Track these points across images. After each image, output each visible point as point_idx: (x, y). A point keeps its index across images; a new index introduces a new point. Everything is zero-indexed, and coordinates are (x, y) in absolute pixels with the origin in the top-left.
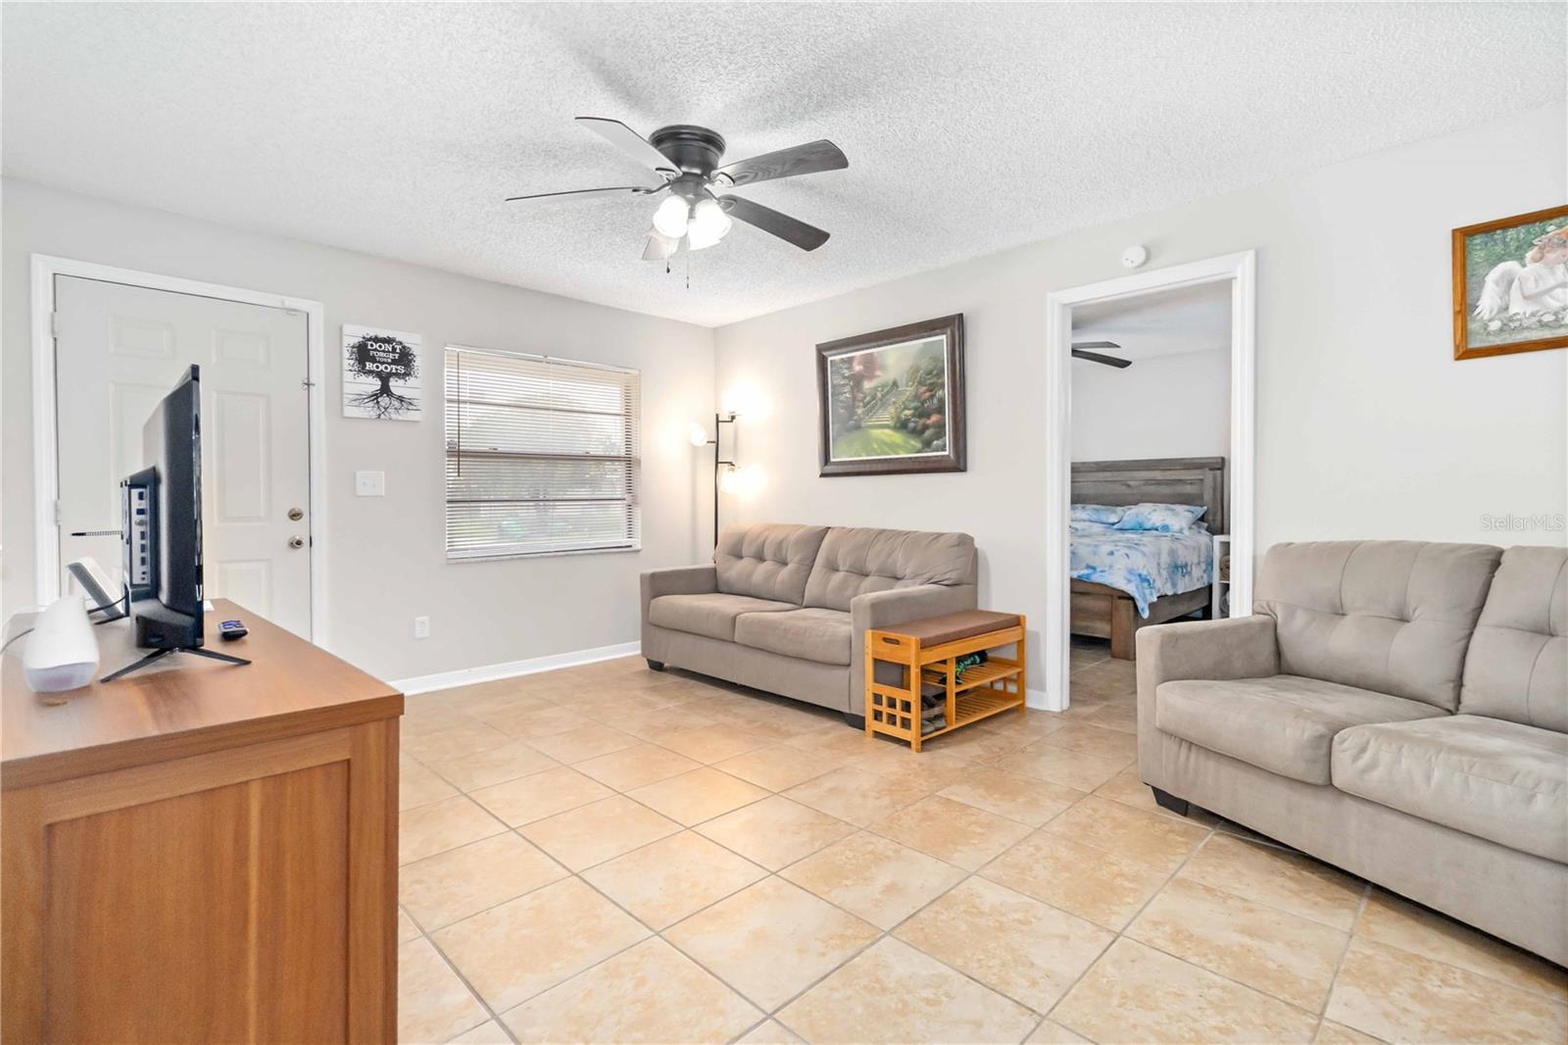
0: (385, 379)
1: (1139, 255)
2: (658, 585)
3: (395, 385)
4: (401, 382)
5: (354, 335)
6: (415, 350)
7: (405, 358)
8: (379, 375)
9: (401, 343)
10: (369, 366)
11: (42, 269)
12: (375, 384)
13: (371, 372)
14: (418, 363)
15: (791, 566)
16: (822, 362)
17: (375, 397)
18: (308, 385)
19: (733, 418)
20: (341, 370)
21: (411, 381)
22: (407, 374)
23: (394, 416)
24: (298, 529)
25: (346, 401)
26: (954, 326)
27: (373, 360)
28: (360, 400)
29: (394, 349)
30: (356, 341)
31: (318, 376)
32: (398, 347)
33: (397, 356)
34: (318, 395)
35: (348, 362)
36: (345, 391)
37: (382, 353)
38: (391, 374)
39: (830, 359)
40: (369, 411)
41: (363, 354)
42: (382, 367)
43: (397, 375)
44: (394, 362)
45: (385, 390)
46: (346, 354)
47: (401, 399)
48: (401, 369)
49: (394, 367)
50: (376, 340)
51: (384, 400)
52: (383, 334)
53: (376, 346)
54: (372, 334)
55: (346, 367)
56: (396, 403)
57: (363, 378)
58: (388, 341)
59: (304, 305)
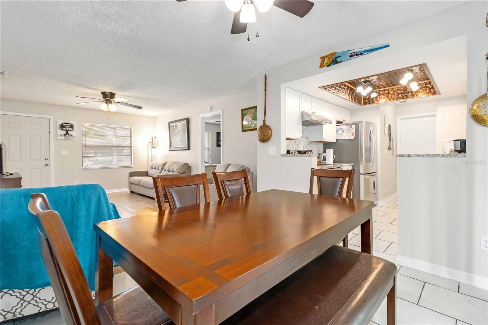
0: (67, 131)
1: (209, 109)
2: (132, 174)
3: (70, 132)
4: (71, 132)
5: (60, 122)
6: (74, 125)
7: (72, 127)
8: (66, 130)
9: (71, 124)
10: (63, 129)
12: (65, 132)
13: (64, 130)
14: (75, 128)
15: (159, 170)
16: (169, 125)
17: (65, 135)
18: (50, 133)
19: (155, 137)
20: (57, 130)
21: (73, 131)
22: (72, 130)
23: (69, 139)
24: (46, 162)
25: (58, 136)
26: (188, 120)
27: (64, 127)
28: (61, 136)
29: (69, 125)
30: (60, 124)
31: (52, 131)
32: (70, 125)
33: (70, 126)
34: (52, 135)
35: (59, 128)
36: (58, 134)
37: (67, 126)
38: (69, 130)
39: (171, 125)
40: (63, 138)
41: (62, 126)
42: (66, 129)
43: (70, 130)
44: (69, 128)
45: (67, 133)
46: (58, 126)
47: (71, 135)
48: (71, 129)
49: (69, 129)
50: (65, 123)
51: (67, 136)
53: (65, 124)
54: (64, 122)
55: (58, 129)
56: (70, 136)
57: (62, 131)
58: (68, 123)
59: (48, 117)
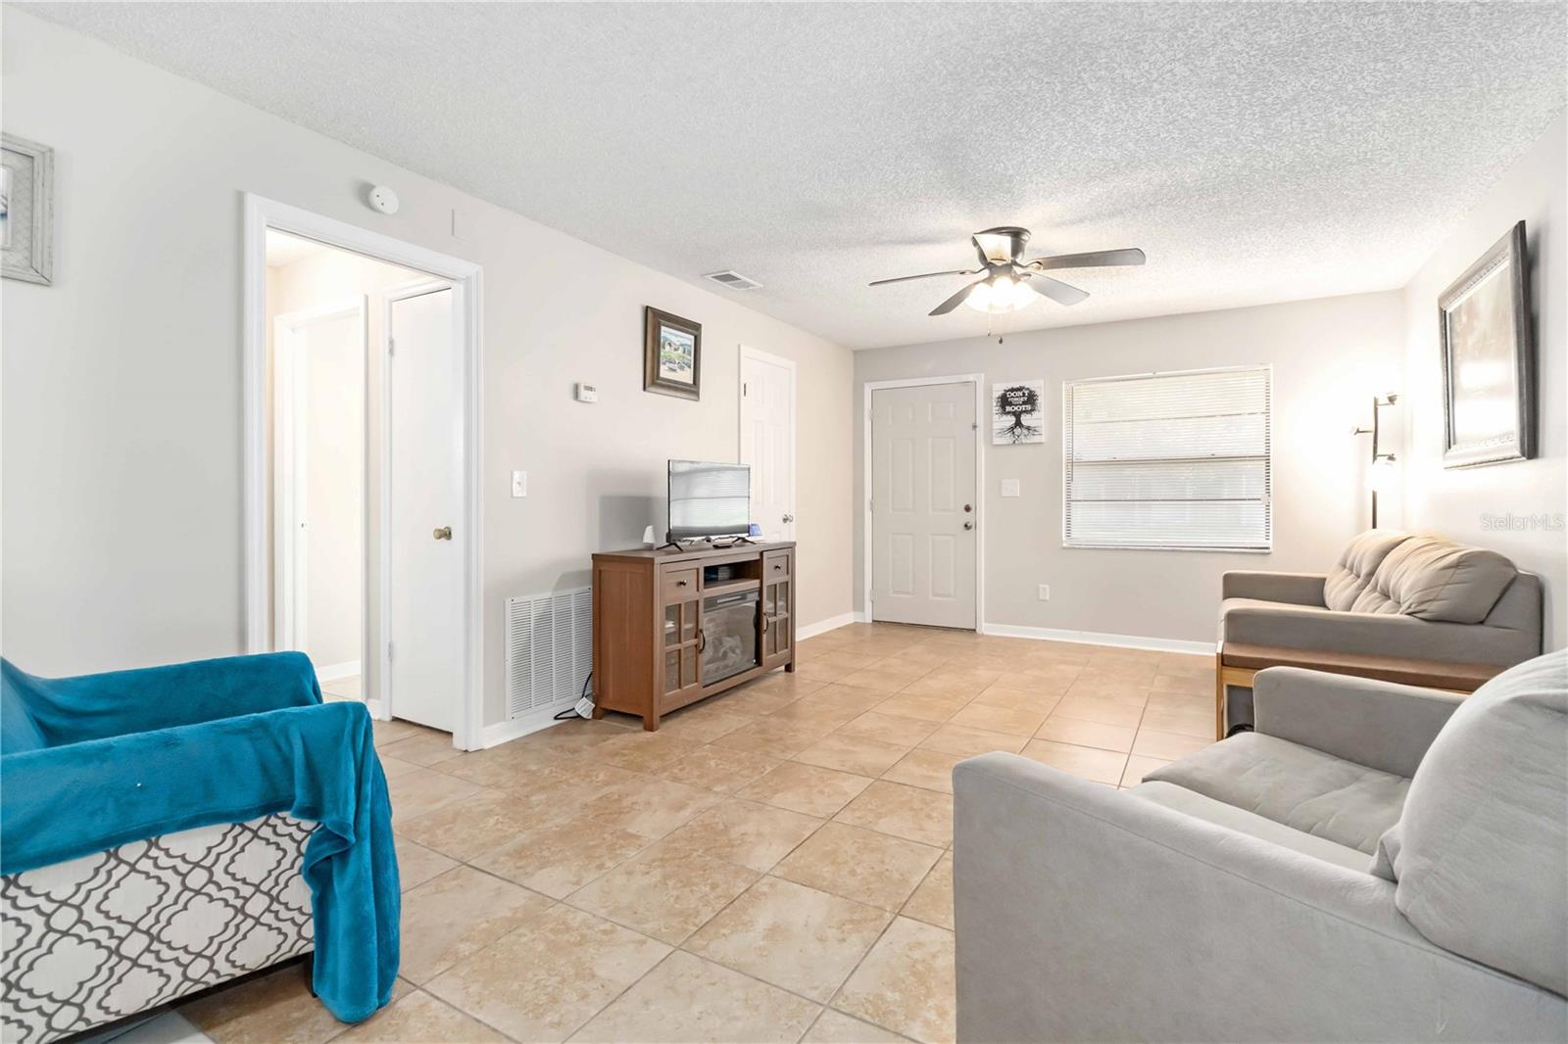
0: (1017, 415)
3: (1025, 420)
4: (1029, 416)
5: (998, 391)
6: (1038, 392)
7: (1031, 399)
8: (1014, 413)
9: (1028, 389)
10: (1008, 409)
11: (868, 389)
12: (1012, 420)
13: (1009, 413)
14: (1041, 401)
15: (1356, 585)
16: (1443, 314)
17: (1012, 429)
18: (975, 427)
19: (1392, 400)
20: (992, 414)
21: (1035, 414)
22: (1032, 410)
23: (1024, 441)
24: (968, 517)
25: (994, 434)
27: (1010, 404)
28: (1002, 432)
29: (1024, 394)
30: (1000, 394)
31: (980, 422)
32: (1026, 392)
33: (1026, 398)
34: (980, 433)
35: (996, 409)
36: (994, 427)
37: (1017, 399)
38: (1022, 412)
39: (1448, 312)
40: (1008, 439)
41: (1004, 401)
42: (1016, 408)
43: (1026, 412)
44: (1024, 403)
45: (1018, 423)
46: (995, 404)
47: (1028, 428)
48: (1029, 407)
49: (1024, 406)
50: (1012, 390)
51: (1018, 431)
52: (1016, 385)
53: (1012, 394)
54: (1010, 387)
55: (994, 412)
56: (1025, 431)
57: (1005, 417)
58: (1020, 389)
59: (971, 378)
